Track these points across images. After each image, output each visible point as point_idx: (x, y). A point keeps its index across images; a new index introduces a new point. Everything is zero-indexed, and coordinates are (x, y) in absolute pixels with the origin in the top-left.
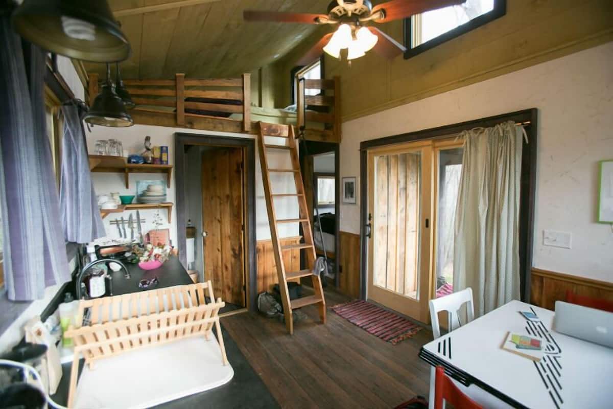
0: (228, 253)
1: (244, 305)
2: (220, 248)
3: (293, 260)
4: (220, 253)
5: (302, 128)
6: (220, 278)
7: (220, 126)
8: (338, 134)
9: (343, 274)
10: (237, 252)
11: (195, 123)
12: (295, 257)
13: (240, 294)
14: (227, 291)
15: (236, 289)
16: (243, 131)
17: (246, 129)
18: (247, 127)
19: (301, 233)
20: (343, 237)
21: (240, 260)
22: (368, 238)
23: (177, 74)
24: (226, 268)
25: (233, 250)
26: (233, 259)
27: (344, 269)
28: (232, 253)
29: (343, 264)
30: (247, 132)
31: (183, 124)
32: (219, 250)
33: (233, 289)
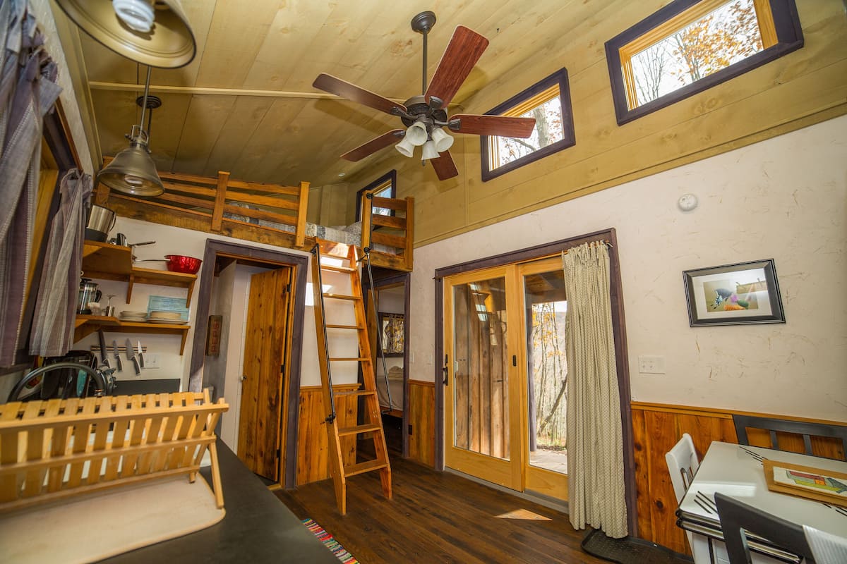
0: (265, 404)
1: (276, 480)
2: (256, 397)
3: (348, 415)
4: (256, 403)
5: (367, 250)
6: (254, 440)
7: (266, 237)
8: (409, 261)
9: (414, 437)
10: (274, 402)
11: (234, 231)
12: (350, 412)
13: (273, 462)
14: (259, 456)
15: (269, 456)
16: (293, 246)
17: (298, 244)
18: (300, 242)
19: (360, 378)
20: (414, 387)
21: (276, 414)
22: (444, 386)
23: (220, 172)
24: (261, 424)
25: (270, 399)
26: (269, 412)
27: (414, 430)
28: (269, 403)
29: (414, 423)
30: (299, 248)
31: (219, 229)
32: (255, 400)
33: (265, 454)
